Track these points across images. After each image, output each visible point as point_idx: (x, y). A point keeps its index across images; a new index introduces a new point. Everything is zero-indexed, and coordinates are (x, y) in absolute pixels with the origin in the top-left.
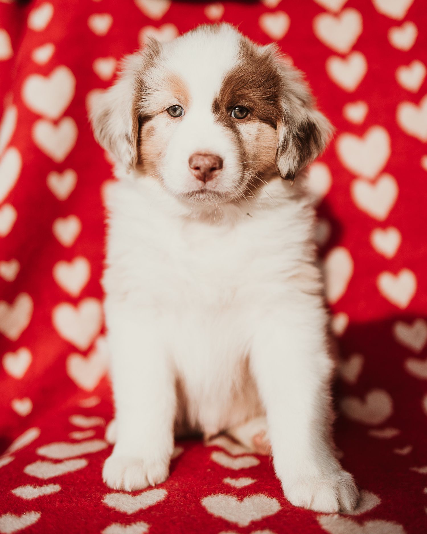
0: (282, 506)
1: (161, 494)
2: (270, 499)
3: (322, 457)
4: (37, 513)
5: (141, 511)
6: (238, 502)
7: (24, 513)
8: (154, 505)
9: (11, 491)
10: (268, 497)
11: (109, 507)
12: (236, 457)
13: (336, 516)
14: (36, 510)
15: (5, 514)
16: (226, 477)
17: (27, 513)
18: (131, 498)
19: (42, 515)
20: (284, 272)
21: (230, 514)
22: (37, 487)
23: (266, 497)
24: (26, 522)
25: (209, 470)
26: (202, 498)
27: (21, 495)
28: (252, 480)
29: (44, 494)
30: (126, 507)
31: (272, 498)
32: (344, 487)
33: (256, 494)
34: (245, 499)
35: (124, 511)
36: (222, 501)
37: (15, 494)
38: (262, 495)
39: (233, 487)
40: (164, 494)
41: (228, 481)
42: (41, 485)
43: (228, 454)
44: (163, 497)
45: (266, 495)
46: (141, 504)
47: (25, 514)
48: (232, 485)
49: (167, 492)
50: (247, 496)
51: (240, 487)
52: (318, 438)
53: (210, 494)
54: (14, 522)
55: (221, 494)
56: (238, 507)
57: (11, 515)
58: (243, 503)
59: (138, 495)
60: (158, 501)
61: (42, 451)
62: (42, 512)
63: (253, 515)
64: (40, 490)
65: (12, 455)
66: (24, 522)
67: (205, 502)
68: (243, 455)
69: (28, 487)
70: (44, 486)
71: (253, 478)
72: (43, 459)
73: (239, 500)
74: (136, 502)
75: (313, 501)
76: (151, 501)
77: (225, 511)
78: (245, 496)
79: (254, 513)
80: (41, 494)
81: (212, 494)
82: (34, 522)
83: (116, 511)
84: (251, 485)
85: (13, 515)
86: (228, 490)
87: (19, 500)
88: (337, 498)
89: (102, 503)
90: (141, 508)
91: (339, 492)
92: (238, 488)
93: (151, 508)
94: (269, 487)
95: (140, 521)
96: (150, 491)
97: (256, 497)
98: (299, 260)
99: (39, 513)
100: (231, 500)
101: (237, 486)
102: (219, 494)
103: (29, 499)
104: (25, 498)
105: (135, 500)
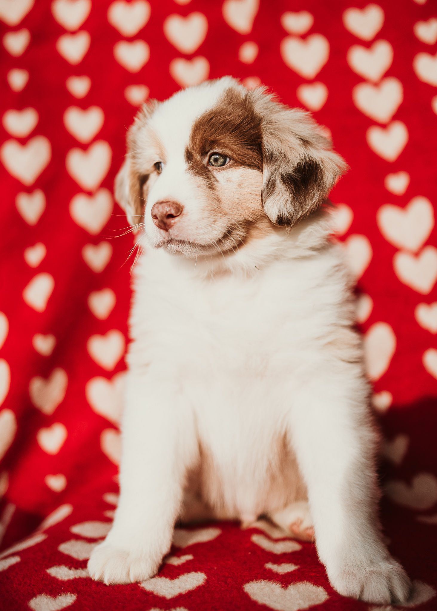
0: (330, 595)
1: (200, 579)
2: (316, 587)
3: (369, 542)
4: (73, 595)
5: (180, 596)
6: (283, 590)
7: (60, 594)
8: (193, 589)
9: (46, 570)
10: (313, 584)
11: (147, 591)
12: (277, 541)
13: (389, 608)
14: (72, 592)
15: (40, 595)
16: (267, 562)
17: (63, 595)
18: (169, 582)
19: (77, 597)
20: (318, 338)
21: (275, 602)
22: (73, 569)
23: (312, 585)
24: (62, 604)
25: (250, 553)
26: (244, 584)
27: (56, 575)
28: (295, 566)
29: (80, 577)
30: (164, 591)
31: (318, 587)
32: (395, 577)
33: (301, 581)
34: (290, 586)
35: (162, 596)
36: (265, 588)
37: (50, 574)
38: (307, 582)
39: (275, 573)
40: (203, 579)
41: (269, 566)
42: (76, 568)
43: (268, 537)
44: (202, 581)
45: (312, 583)
46: (180, 588)
47: (60, 596)
48: (274, 570)
49: (206, 576)
50: (292, 583)
51: (283, 573)
52: (364, 521)
53: (252, 580)
54: (49, 603)
55: (264, 580)
56: (283, 594)
57: (47, 596)
58: (287, 591)
59: (176, 579)
60: (198, 586)
61: (77, 529)
62: (78, 594)
63: (299, 604)
64: (76, 573)
65: (46, 532)
66: (60, 604)
67: (247, 588)
68: (284, 539)
69: (63, 568)
70: (80, 570)
71: (296, 564)
72: (78, 537)
73: (283, 587)
74: (175, 586)
75: (362, 591)
76: (190, 585)
77: (269, 598)
78: (290, 583)
79: (300, 601)
80: (77, 577)
81: (255, 580)
82: (70, 604)
83: (154, 596)
84: (294, 571)
85: (49, 596)
86: (271, 576)
87: (54, 580)
88: (389, 589)
89: (139, 587)
90: (180, 593)
91: (391, 582)
92: (280, 574)
93: (190, 593)
94: (314, 574)
95: (180, 606)
96: (187, 574)
97: (302, 584)
98: (335, 325)
99: (75, 595)
100: (275, 588)
101: (280, 573)
102: (262, 580)
103: (65, 580)
104: (60, 579)
105: (174, 584)
